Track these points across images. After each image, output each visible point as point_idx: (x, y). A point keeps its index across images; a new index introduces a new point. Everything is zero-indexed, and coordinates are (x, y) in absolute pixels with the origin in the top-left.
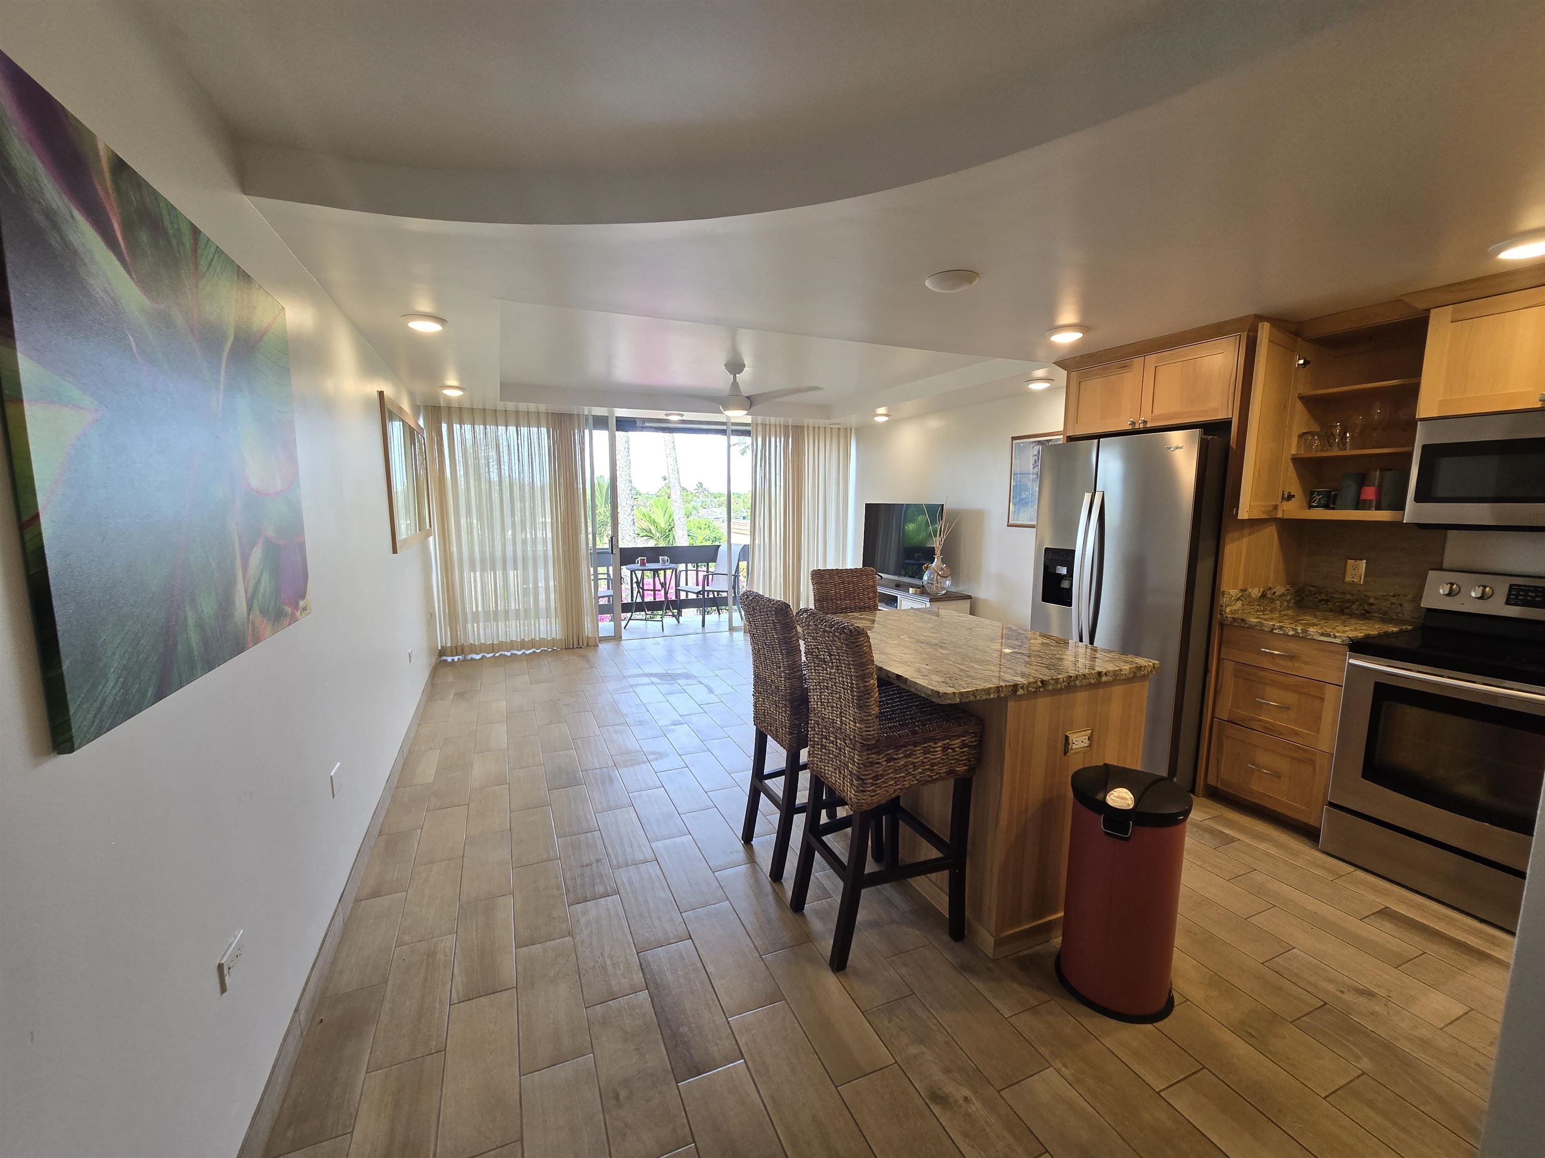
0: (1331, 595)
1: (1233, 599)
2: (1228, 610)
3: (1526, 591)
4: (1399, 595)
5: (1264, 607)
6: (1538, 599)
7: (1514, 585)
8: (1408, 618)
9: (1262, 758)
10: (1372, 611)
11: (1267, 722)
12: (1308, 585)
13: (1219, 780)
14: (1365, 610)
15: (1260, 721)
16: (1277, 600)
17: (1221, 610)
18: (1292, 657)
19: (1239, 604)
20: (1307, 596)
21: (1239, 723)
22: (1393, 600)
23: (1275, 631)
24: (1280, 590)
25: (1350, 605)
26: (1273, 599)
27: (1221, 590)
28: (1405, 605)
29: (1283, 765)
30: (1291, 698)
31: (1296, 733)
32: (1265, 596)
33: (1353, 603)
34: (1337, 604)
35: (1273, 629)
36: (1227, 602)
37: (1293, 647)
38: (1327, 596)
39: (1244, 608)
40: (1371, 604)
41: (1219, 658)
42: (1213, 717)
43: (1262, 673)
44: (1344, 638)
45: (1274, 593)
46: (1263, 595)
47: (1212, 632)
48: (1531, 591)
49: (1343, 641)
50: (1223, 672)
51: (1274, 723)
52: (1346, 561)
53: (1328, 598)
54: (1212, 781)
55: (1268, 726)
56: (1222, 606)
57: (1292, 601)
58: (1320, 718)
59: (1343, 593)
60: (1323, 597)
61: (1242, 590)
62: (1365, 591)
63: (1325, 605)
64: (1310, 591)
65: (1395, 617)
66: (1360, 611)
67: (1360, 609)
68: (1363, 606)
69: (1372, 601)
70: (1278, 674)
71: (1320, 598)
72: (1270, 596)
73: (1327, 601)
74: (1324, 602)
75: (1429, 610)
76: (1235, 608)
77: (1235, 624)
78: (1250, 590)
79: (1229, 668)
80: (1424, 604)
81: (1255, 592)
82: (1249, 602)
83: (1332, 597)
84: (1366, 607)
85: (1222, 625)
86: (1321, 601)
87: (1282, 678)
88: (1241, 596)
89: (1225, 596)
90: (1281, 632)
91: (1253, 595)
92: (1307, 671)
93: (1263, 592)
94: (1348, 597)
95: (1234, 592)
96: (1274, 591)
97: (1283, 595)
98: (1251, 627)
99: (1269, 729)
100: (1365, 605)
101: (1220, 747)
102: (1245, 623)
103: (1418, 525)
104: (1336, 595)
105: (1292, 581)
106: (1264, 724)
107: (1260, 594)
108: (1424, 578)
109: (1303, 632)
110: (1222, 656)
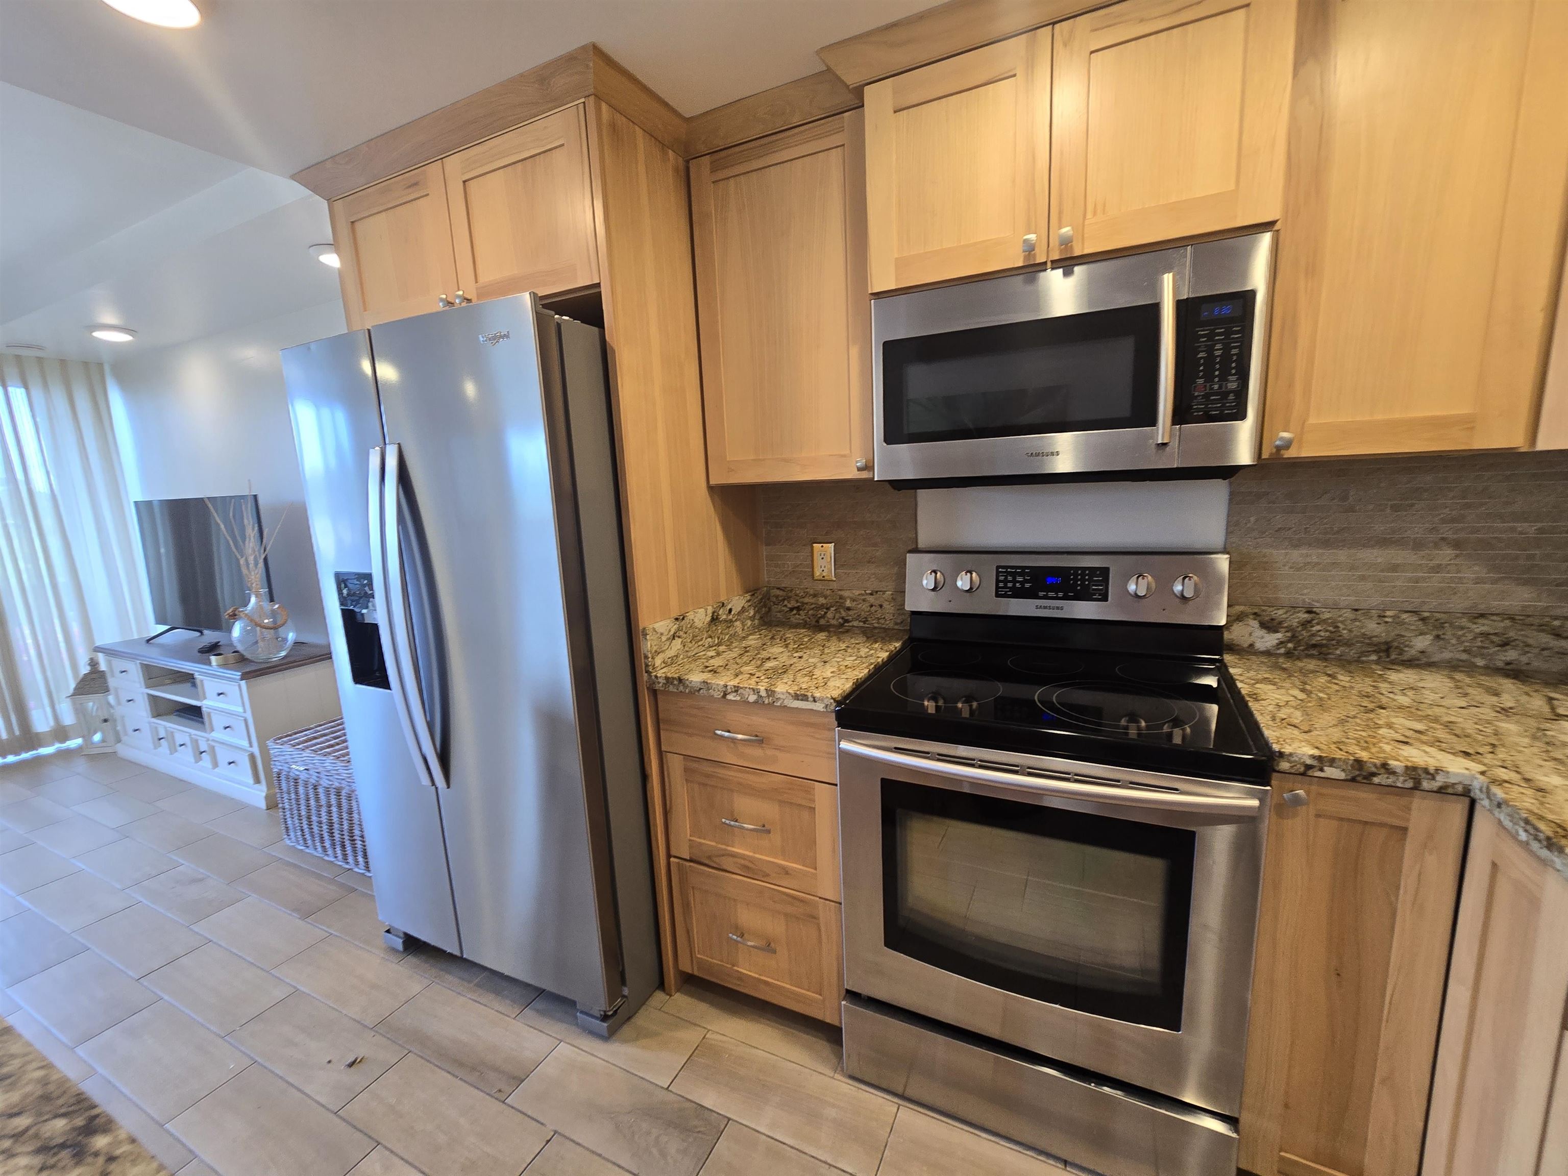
0: (802, 600)
1: (664, 638)
2: (658, 661)
3: (1014, 575)
4: (877, 592)
5: (718, 638)
6: (1027, 585)
7: (1003, 567)
8: (891, 625)
9: (747, 917)
10: (850, 618)
11: (743, 857)
12: (774, 588)
13: (695, 962)
14: (843, 618)
15: (733, 855)
16: (736, 620)
17: (647, 665)
18: (760, 740)
19: (677, 644)
20: (775, 604)
21: (707, 862)
22: (871, 599)
23: (730, 697)
24: (738, 602)
25: (826, 613)
26: (731, 621)
27: (641, 628)
28: (886, 605)
29: (775, 927)
30: (769, 810)
31: (786, 872)
32: (717, 618)
33: (828, 609)
34: (811, 612)
35: (725, 695)
36: (655, 648)
37: (760, 721)
38: (797, 601)
39: (687, 649)
40: (849, 609)
41: (661, 754)
42: (669, 856)
43: (721, 772)
44: (827, 702)
45: (730, 610)
46: (715, 619)
47: (641, 708)
48: (1020, 574)
49: (827, 706)
50: (669, 774)
51: (754, 857)
52: (812, 547)
53: (799, 604)
54: (686, 966)
55: (747, 863)
56: (646, 657)
57: (757, 617)
58: (815, 842)
59: (815, 596)
60: (793, 604)
61: (677, 619)
62: (840, 590)
63: (797, 616)
64: (777, 597)
65: (876, 625)
66: (838, 619)
67: (837, 617)
68: (840, 612)
69: (848, 603)
70: (748, 773)
71: (789, 606)
72: (724, 617)
73: (798, 609)
74: (795, 612)
75: (913, 613)
76: (671, 653)
77: (671, 688)
78: (690, 616)
79: (675, 764)
80: (909, 607)
81: (700, 617)
82: (694, 636)
83: (803, 603)
84: (844, 614)
85: (654, 693)
86: (792, 609)
87: (752, 779)
88: (679, 630)
89: (648, 637)
90: (738, 698)
91: (698, 624)
92: (786, 763)
93: (713, 613)
94: (822, 600)
95: (664, 626)
96: (729, 607)
97: (743, 610)
98: (694, 692)
99: (750, 869)
100: (842, 611)
101: (686, 906)
102: (686, 687)
103: (891, 482)
104: (806, 600)
105: (752, 590)
106: (743, 862)
107: (709, 619)
108: (903, 564)
109: (768, 696)
110: (663, 748)
